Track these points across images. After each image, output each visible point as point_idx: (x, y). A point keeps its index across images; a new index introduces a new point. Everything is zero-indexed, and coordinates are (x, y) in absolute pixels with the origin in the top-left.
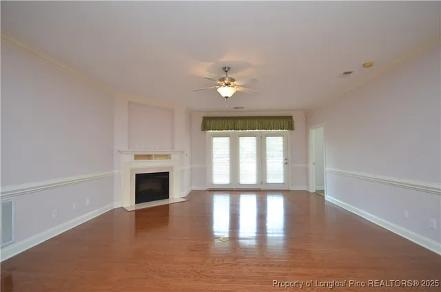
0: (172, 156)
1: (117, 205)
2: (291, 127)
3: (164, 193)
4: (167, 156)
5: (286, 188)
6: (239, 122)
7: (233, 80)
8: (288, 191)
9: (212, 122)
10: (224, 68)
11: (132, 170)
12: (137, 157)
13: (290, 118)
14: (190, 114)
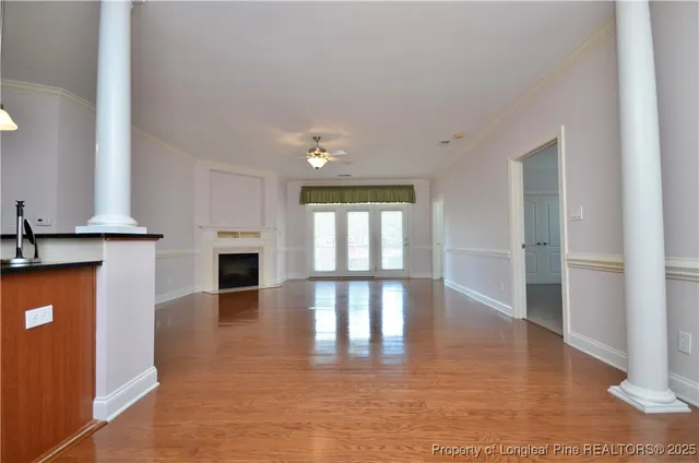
0: (262, 234)
1: (198, 289)
2: (412, 200)
3: (253, 277)
4: (257, 234)
5: (406, 275)
6: (347, 194)
7: (324, 151)
8: (409, 279)
9: (313, 193)
10: (315, 138)
11: (215, 250)
12: (221, 234)
13: (411, 188)
14: (284, 184)
